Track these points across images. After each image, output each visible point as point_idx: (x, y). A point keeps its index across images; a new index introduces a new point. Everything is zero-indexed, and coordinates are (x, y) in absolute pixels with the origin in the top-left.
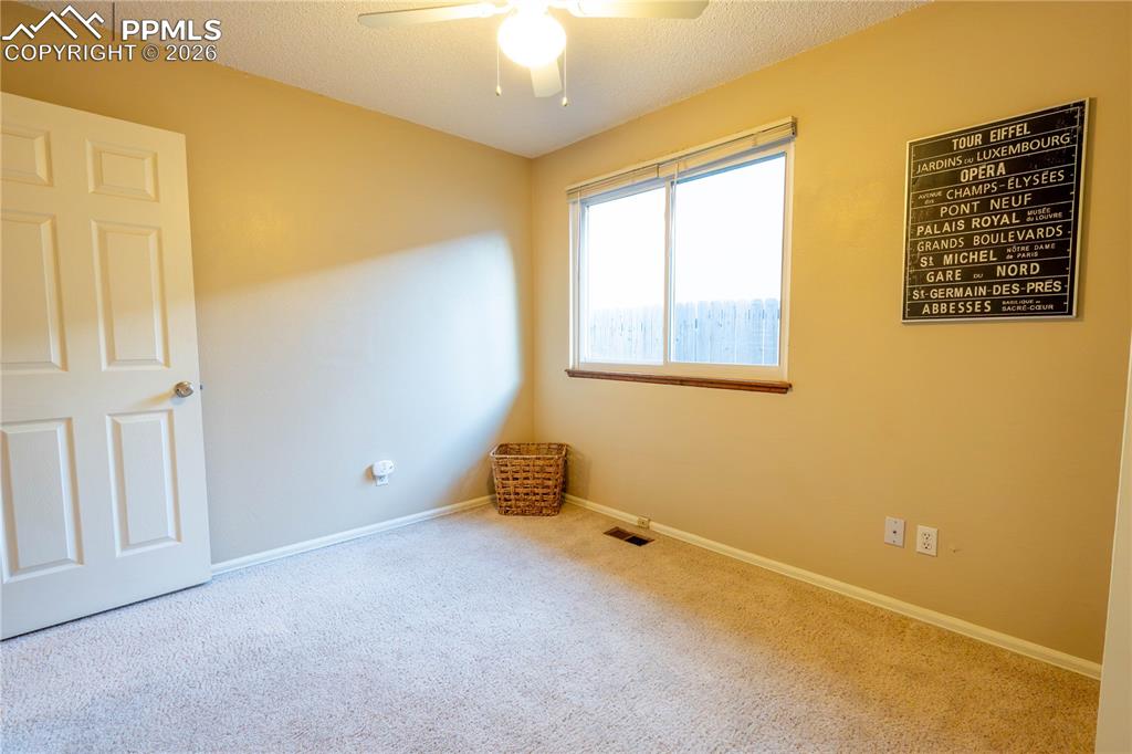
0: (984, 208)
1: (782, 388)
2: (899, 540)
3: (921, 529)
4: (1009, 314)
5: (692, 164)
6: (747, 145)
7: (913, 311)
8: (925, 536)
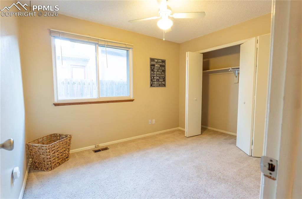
0: (158, 71)
1: (132, 100)
2: (151, 123)
3: (153, 120)
4: (161, 86)
5: (110, 44)
6: (124, 46)
7: (151, 85)
8: (154, 121)
